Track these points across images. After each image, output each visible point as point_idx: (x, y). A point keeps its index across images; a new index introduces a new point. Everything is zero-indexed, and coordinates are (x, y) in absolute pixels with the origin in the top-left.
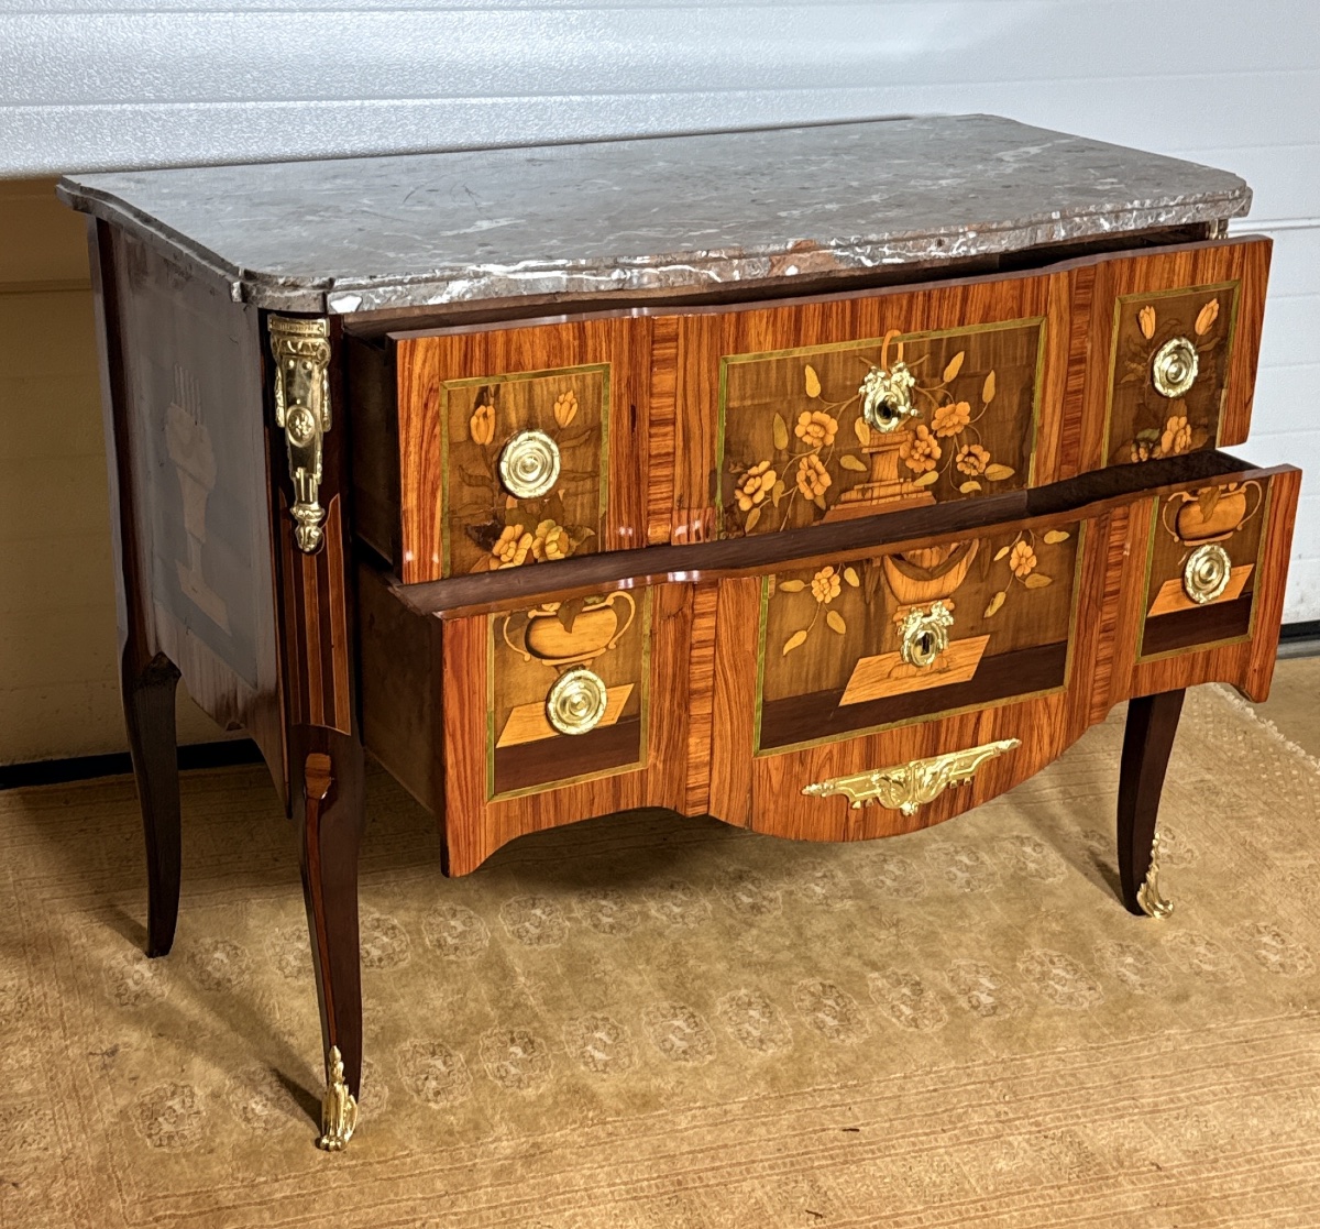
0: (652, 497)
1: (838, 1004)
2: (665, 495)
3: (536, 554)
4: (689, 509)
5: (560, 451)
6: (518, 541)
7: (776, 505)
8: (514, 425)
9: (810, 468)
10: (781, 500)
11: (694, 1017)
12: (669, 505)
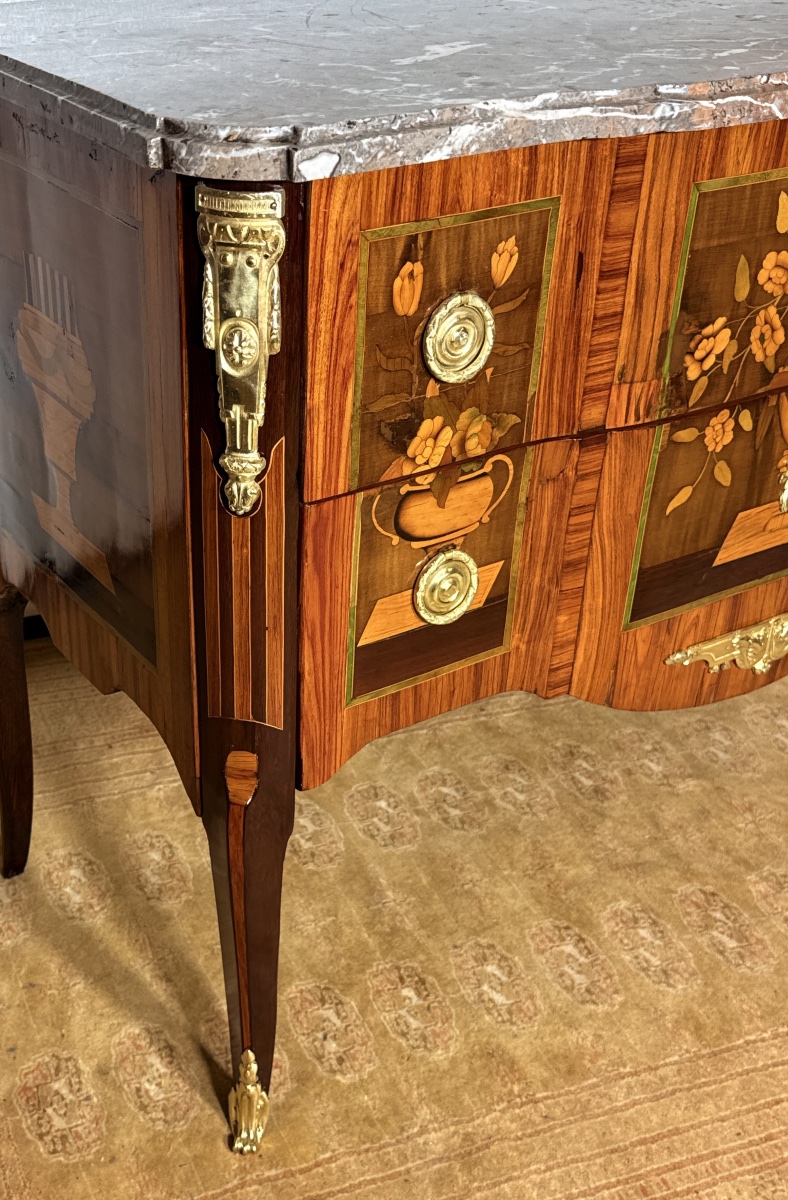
0: (591, 371)
1: (728, 918)
2: (606, 367)
3: (455, 451)
4: (632, 383)
5: (496, 317)
6: (436, 438)
7: (725, 371)
8: (444, 286)
9: (766, 323)
10: (731, 363)
11: (582, 940)
12: (608, 379)
